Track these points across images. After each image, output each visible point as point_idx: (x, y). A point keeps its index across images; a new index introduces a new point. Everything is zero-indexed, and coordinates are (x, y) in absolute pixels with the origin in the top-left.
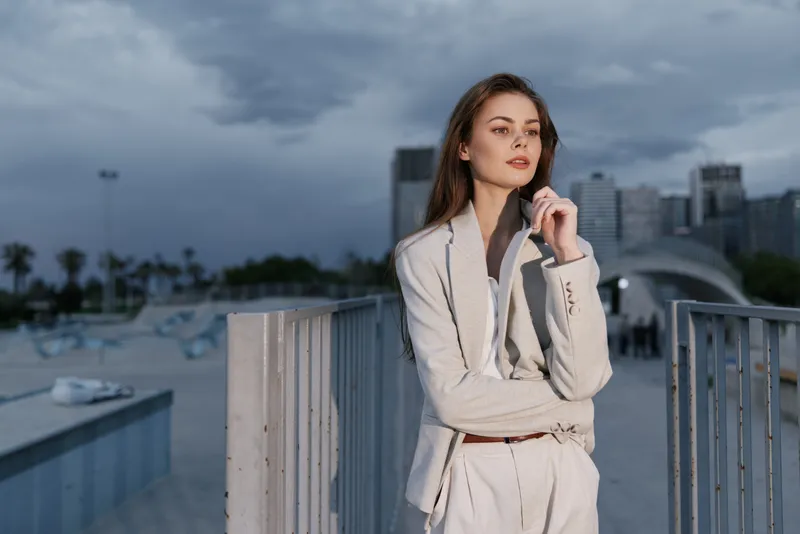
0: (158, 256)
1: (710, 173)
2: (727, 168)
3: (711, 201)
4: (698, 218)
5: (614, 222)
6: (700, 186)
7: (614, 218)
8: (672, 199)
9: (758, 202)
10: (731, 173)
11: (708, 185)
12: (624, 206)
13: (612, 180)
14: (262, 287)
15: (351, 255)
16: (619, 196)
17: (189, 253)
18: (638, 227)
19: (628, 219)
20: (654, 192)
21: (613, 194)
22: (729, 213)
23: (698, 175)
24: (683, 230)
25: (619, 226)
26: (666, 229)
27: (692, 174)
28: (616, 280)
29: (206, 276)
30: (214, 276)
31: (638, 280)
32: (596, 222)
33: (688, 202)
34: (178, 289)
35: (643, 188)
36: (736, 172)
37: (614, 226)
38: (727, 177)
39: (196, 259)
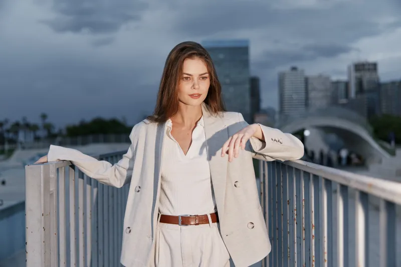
0: (24, 119)
1: (360, 67)
2: (369, 64)
3: (360, 84)
4: (353, 94)
5: (303, 96)
6: (354, 75)
7: (303, 94)
8: (337, 83)
9: (385, 84)
10: (371, 67)
11: (358, 74)
12: (310, 87)
13: (303, 71)
14: (90, 138)
16: (306, 80)
17: (44, 117)
18: (318, 99)
19: (312, 94)
20: (327, 78)
21: (303, 79)
22: (370, 91)
23: (352, 68)
24: (344, 101)
25: (307, 99)
26: (334, 101)
27: (349, 68)
28: (303, 131)
29: (56, 131)
30: (60, 131)
31: (315, 131)
32: (293, 96)
33: (347, 84)
34: (37, 139)
35: (320, 76)
36: (374, 67)
37: (304, 99)
38: (369, 69)
39: (48, 121)
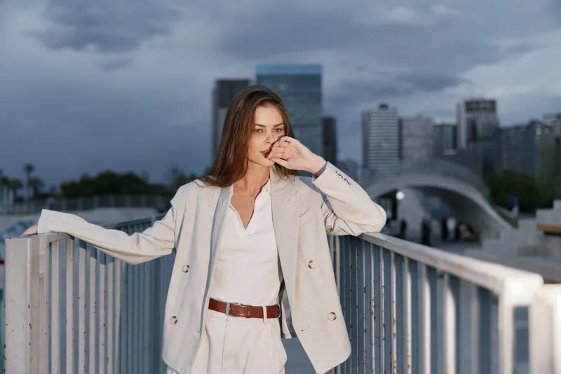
1: (472, 106)
2: (485, 102)
3: (473, 128)
4: (463, 142)
5: (395, 145)
6: (464, 116)
7: (396, 141)
8: (442, 126)
9: (508, 129)
10: (488, 106)
11: (471, 116)
12: (405, 132)
13: (395, 110)
14: (96, 199)
15: (175, 171)
16: (400, 123)
17: (29, 168)
18: (416, 149)
19: (408, 143)
20: (429, 120)
21: (396, 121)
22: (487, 138)
23: (463, 108)
24: (451, 152)
25: (401, 148)
26: (438, 153)
27: (458, 106)
28: (394, 192)
29: (46, 189)
30: (53, 189)
31: (411, 193)
32: (382, 145)
33: (455, 129)
34: (19, 200)
35: (419, 117)
36: (491, 106)
37: (396, 148)
38: (485, 109)
39: (34, 174)
